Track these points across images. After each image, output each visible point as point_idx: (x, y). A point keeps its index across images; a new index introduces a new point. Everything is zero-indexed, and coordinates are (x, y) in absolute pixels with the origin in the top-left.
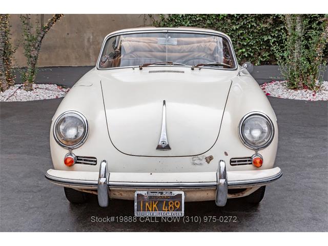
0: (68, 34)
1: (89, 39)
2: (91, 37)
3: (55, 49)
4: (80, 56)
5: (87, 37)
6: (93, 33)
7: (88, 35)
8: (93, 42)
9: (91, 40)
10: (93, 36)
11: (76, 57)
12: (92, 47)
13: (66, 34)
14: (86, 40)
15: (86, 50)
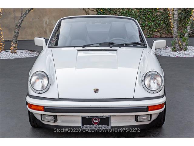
0: (33, 19)
1: (46, 22)
2: (48, 21)
3: (25, 28)
4: (40, 33)
5: (45, 21)
6: (49, 18)
7: (46, 19)
8: (49, 24)
9: (48, 23)
10: (49, 20)
11: (38, 34)
12: (48, 27)
13: (32, 19)
14: (44, 23)
15: (44, 29)
